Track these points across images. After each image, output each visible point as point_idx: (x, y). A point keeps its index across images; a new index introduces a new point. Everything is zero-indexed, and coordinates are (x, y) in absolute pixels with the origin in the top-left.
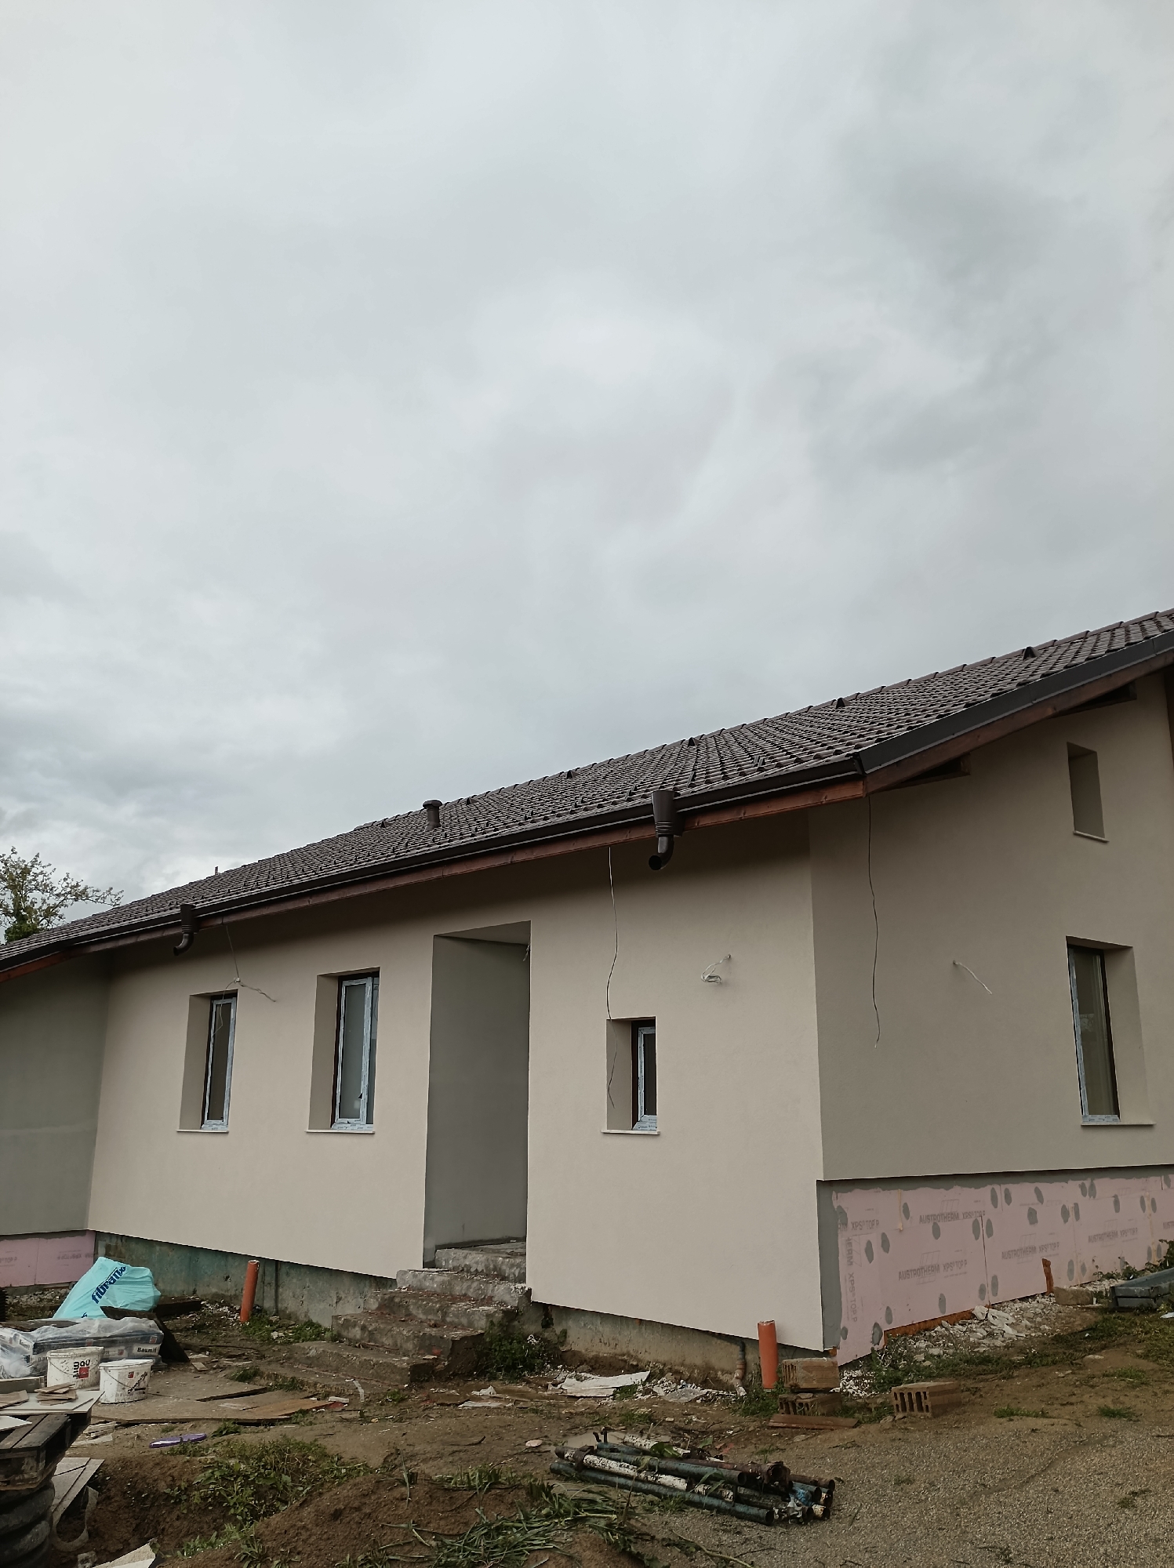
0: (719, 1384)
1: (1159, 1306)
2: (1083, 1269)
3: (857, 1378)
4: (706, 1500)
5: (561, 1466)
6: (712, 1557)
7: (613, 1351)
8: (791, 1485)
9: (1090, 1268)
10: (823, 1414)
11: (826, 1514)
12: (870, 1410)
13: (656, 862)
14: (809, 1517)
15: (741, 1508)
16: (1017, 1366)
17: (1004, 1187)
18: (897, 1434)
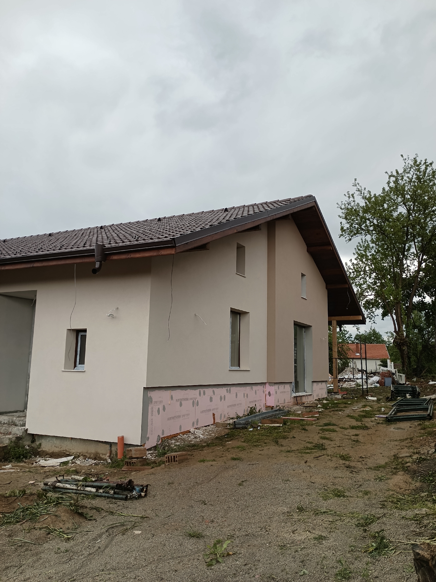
0: (101, 459)
1: (248, 426)
2: (225, 416)
3: (151, 453)
4: (104, 494)
5: (46, 488)
6: (107, 511)
7: (60, 450)
8: (134, 487)
9: (227, 416)
10: (140, 466)
11: (146, 495)
12: (156, 463)
13: (95, 271)
14: (140, 497)
15: (116, 496)
16: (204, 447)
17: (203, 390)
18: (166, 469)
